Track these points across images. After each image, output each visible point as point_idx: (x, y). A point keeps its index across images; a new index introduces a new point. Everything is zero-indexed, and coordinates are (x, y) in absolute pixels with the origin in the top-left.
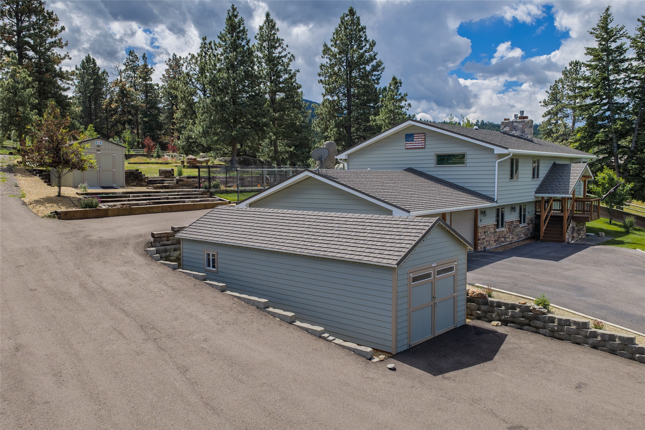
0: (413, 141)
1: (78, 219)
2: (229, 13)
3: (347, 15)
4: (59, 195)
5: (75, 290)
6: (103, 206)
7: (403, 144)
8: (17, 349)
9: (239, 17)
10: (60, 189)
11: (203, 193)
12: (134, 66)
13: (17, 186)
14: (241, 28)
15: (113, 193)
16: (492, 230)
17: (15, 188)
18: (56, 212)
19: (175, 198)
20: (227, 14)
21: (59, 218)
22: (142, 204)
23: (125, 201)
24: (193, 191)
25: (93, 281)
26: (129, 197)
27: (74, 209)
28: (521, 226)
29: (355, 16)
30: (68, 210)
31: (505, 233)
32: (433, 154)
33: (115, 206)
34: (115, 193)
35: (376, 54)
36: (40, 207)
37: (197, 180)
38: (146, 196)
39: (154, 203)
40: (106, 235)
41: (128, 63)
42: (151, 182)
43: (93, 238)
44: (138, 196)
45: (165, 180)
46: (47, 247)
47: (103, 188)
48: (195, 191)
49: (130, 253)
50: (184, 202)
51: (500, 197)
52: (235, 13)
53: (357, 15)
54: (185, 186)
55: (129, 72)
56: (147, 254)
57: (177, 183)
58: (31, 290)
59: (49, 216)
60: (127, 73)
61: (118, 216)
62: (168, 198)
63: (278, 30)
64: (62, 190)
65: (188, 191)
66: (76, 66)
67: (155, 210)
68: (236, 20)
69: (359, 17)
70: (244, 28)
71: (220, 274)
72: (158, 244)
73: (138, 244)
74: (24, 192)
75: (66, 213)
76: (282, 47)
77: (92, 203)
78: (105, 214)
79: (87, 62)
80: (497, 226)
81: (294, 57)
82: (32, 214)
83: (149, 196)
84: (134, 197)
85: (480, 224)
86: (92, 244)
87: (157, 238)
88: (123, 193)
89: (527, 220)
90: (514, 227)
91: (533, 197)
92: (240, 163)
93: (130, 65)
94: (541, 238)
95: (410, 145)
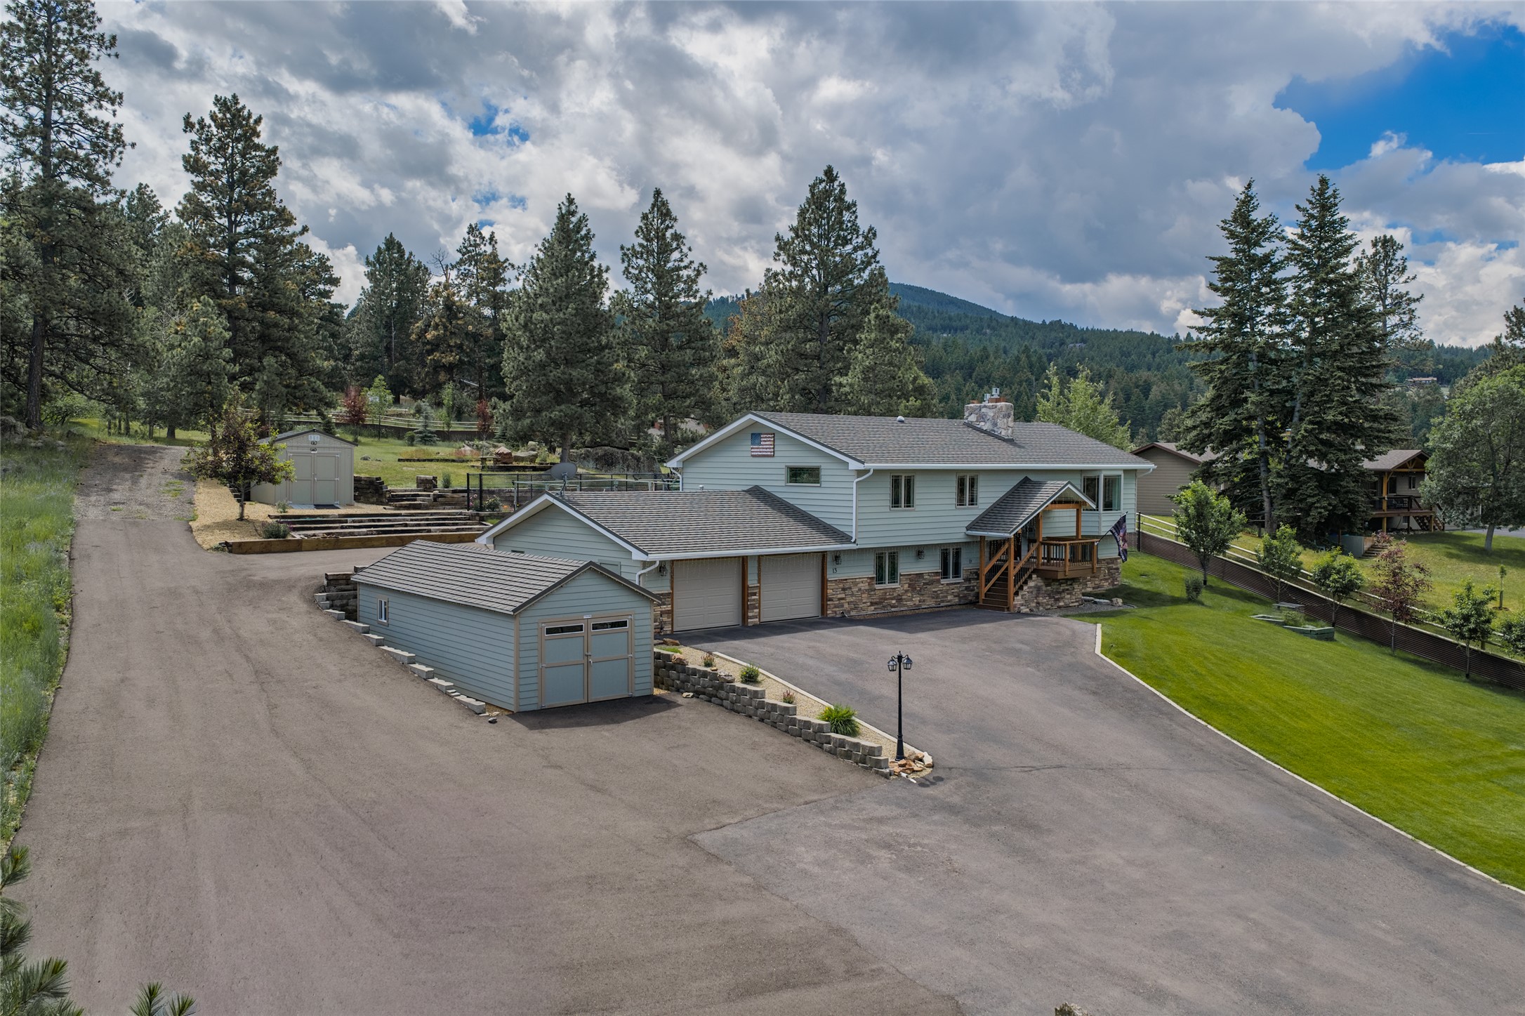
0: (760, 444)
1: (257, 553)
2: (560, 208)
3: (821, 181)
4: (241, 518)
5: (205, 634)
6: (297, 536)
7: (749, 448)
8: (122, 681)
9: (578, 216)
10: (243, 510)
11: (471, 518)
12: (477, 255)
13: (191, 503)
14: (583, 232)
15: (323, 516)
16: (864, 586)
17: (188, 506)
18: (226, 543)
19: (419, 525)
20: (558, 211)
21: (230, 552)
22: (359, 534)
23: (336, 528)
24: (457, 514)
25: (230, 628)
26: (346, 522)
27: (252, 539)
28: (944, 581)
29: (836, 183)
30: (243, 540)
31: (900, 591)
32: (783, 466)
33: (314, 535)
34: (327, 516)
35: (878, 252)
36: (207, 535)
37: (466, 495)
38: (374, 521)
39: (379, 532)
40: (273, 575)
41: (465, 247)
42: (395, 499)
43: (255, 578)
44: (361, 522)
45: (418, 495)
46: (194, 587)
47: (318, 506)
48: (461, 514)
49: (294, 599)
50: (429, 531)
51: (860, 535)
52: (573, 207)
53: (841, 179)
54: (449, 504)
55: (466, 267)
56: (312, 602)
57: (435, 500)
58: (158, 632)
59: (217, 549)
60: (462, 268)
61: (317, 550)
62: (406, 525)
63: (675, 220)
64: (246, 511)
65: (449, 514)
66: (367, 258)
67: (375, 543)
68: (574, 219)
69: (843, 185)
70: (589, 231)
71: (390, 627)
72: (333, 588)
73: (307, 588)
74: (198, 513)
75: (240, 544)
76: (681, 251)
77: (279, 531)
78: (298, 547)
79: (388, 249)
80: (880, 579)
81: (705, 268)
82: (195, 545)
83: (379, 521)
84: (354, 522)
85: (830, 576)
86: (249, 585)
87: (333, 581)
88: (340, 516)
89: (963, 574)
90: (925, 584)
91: (962, 536)
92: (597, 460)
93: (469, 252)
94: (981, 603)
95: (757, 450)
